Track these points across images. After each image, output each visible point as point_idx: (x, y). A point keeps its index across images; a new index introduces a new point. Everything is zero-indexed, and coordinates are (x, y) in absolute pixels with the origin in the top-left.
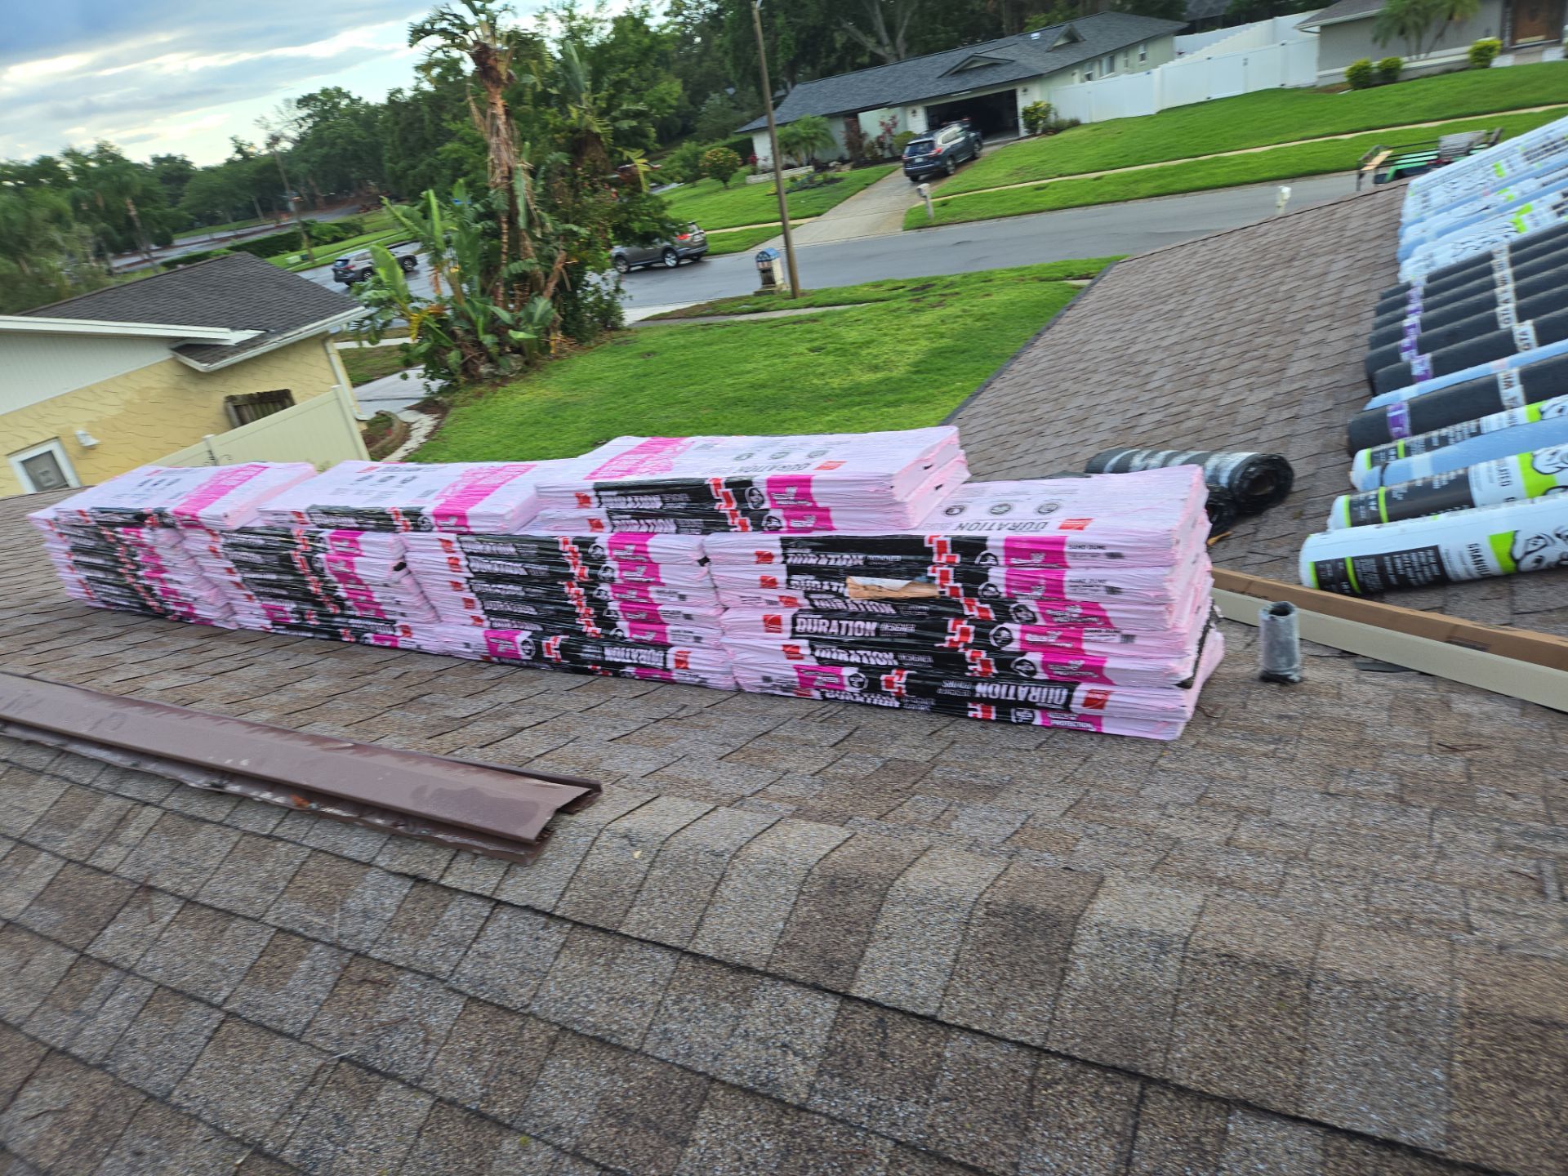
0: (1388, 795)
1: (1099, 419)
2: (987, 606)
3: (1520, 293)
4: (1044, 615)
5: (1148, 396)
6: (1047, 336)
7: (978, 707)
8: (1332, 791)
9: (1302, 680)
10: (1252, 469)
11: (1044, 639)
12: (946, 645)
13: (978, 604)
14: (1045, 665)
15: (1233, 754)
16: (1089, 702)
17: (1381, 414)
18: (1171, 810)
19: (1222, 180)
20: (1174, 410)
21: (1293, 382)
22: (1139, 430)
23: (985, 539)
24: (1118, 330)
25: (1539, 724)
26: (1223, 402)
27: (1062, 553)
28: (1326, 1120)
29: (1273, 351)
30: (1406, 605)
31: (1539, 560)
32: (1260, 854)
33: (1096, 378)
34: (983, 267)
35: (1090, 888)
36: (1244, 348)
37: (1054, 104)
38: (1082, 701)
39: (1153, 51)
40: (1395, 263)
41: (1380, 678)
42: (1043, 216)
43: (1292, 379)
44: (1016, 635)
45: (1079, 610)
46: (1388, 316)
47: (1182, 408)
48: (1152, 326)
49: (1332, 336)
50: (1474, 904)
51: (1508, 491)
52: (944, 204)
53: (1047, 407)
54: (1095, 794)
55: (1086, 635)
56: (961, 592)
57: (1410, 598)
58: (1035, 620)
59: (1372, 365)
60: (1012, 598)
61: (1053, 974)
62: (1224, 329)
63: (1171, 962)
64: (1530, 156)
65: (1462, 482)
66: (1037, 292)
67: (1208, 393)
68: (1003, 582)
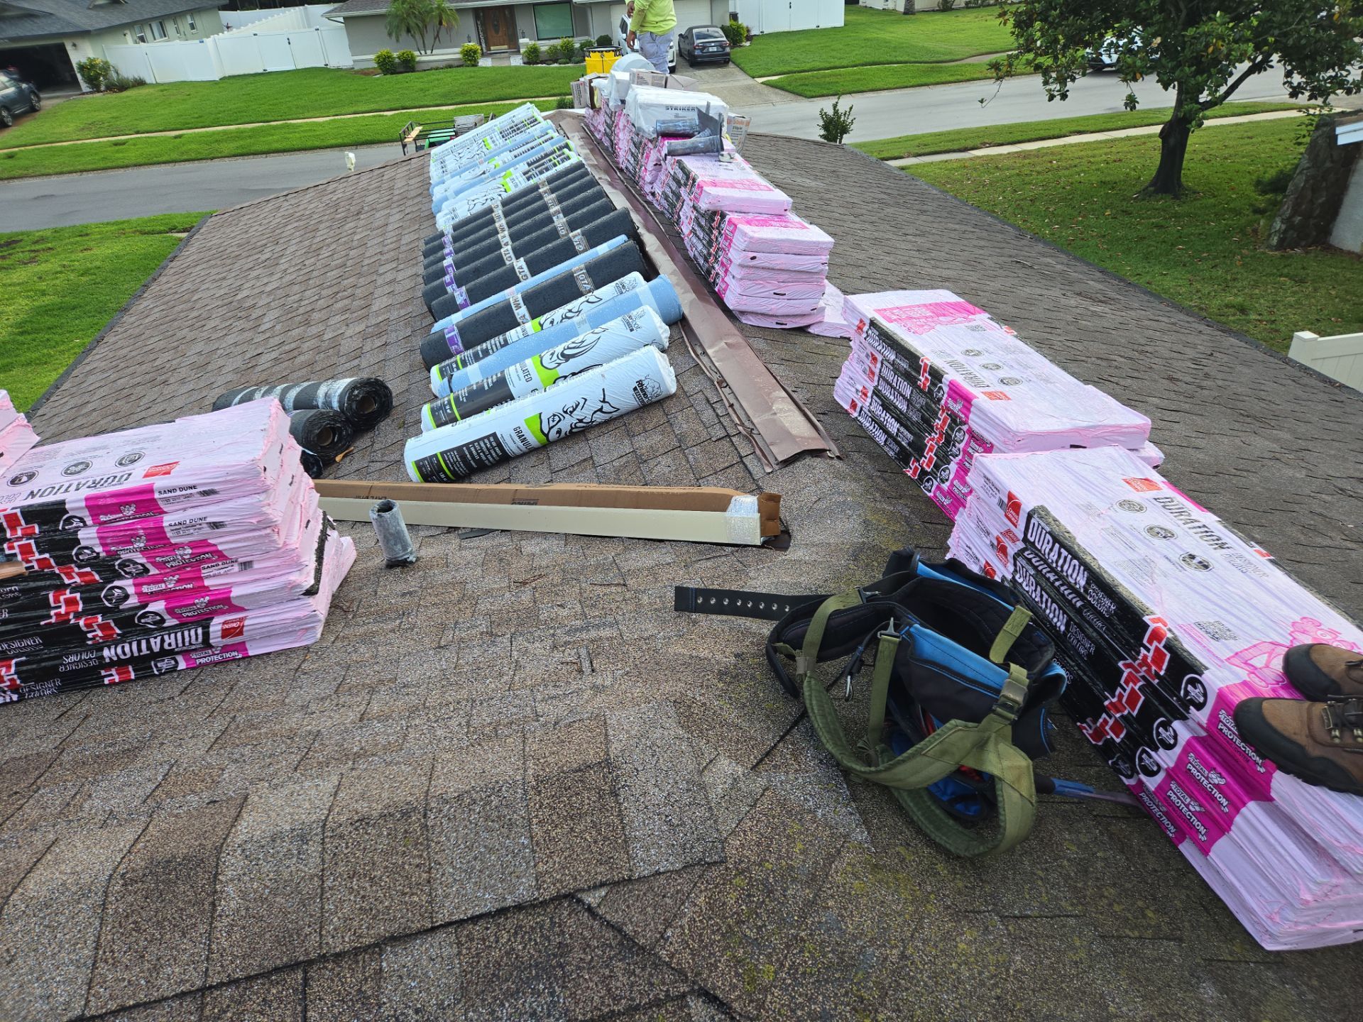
0: (482, 633)
1: (221, 362)
2: (88, 569)
3: (514, 237)
4: (155, 564)
5: (263, 337)
6: (154, 288)
7: (113, 671)
8: (443, 643)
9: (418, 559)
10: (356, 392)
11: (163, 586)
12: (53, 620)
13: (76, 570)
14: (170, 611)
15: (367, 639)
16: (226, 633)
17: (441, 334)
18: (313, 707)
19: (297, 144)
20: (287, 348)
21: (378, 316)
22: (259, 369)
23: (63, 503)
24: (224, 278)
25: (574, 548)
26: (326, 337)
27: (154, 500)
28: (455, 918)
29: (358, 291)
30: (486, 481)
31: (559, 432)
32: (388, 717)
33: (212, 324)
34: (78, 221)
35: (233, 813)
36: (335, 289)
37: (111, 61)
38: (220, 634)
39: (202, 21)
40: (432, 216)
41: (476, 542)
42: (130, 170)
43: (377, 314)
44: (131, 590)
45: (190, 551)
46: (432, 258)
47: (293, 346)
48: (254, 274)
49: (400, 276)
50: (539, 697)
51: (531, 385)
52: (10, 156)
53: (167, 356)
54: (241, 718)
55: (204, 573)
56: (52, 561)
57: (488, 475)
58: (146, 570)
59: (429, 297)
60: (114, 556)
61: (203, 912)
62: (315, 274)
63: (313, 848)
64: (504, 135)
65: (502, 382)
66: (142, 245)
67: (314, 330)
68: (97, 541)
